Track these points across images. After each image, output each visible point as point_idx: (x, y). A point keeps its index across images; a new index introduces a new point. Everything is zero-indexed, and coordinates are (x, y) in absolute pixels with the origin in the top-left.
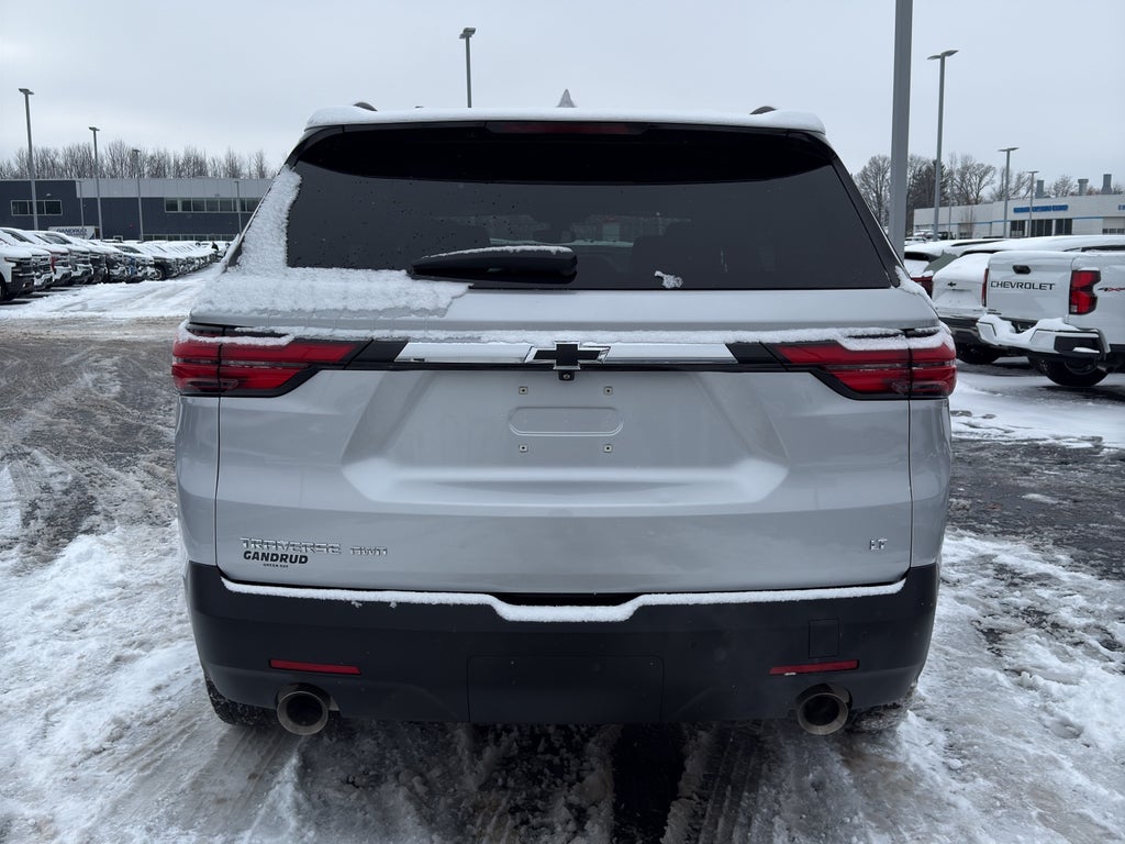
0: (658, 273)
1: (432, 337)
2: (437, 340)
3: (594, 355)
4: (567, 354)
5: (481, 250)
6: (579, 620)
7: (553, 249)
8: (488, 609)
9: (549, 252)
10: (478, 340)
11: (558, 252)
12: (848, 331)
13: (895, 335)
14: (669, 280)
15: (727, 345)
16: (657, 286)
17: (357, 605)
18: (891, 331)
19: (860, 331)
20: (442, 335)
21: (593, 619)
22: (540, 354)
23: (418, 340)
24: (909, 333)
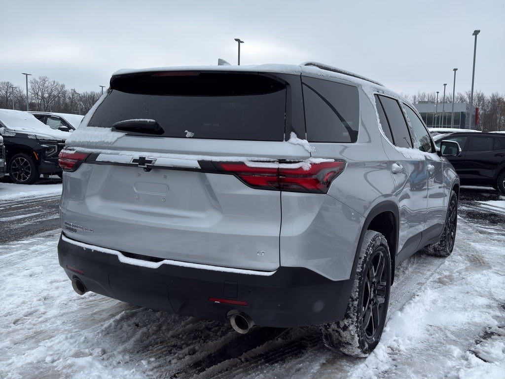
0: (186, 131)
1: (107, 152)
2: (108, 154)
3: (150, 162)
4: (142, 161)
5: (129, 120)
6: (142, 265)
7: (148, 120)
8: (116, 256)
9: (147, 121)
10: (118, 154)
11: (150, 122)
12: (250, 159)
13: (273, 162)
14: (189, 134)
15: (198, 161)
16: (184, 136)
17: (85, 249)
18: (272, 160)
19: (256, 159)
20: (109, 151)
21: (146, 266)
22: (135, 161)
23: (103, 153)
24: (281, 161)
